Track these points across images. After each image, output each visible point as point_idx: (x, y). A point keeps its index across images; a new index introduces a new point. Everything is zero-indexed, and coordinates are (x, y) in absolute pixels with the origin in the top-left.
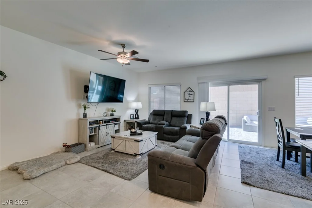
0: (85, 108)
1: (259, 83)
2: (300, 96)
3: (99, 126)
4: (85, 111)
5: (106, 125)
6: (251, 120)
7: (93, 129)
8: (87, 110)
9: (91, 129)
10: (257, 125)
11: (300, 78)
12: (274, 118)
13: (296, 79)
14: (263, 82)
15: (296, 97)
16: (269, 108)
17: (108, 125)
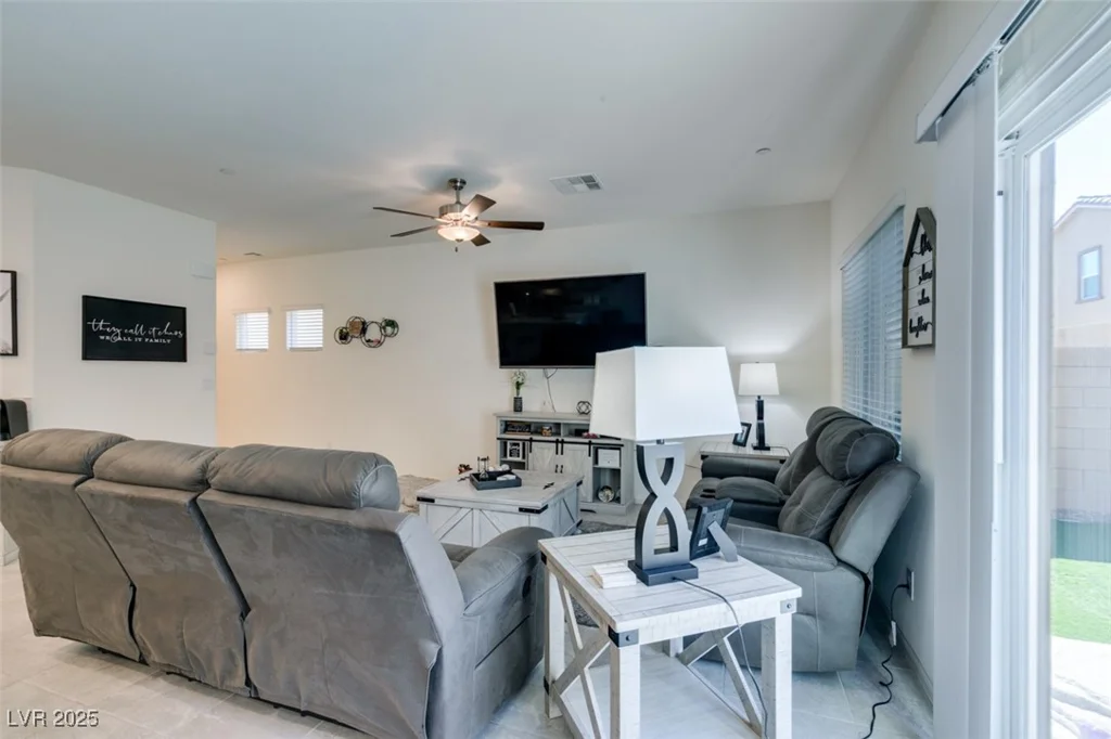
0: (518, 385)
3: (531, 440)
4: (518, 394)
5: (557, 442)
7: (518, 445)
8: (522, 389)
9: (515, 444)
17: (563, 442)
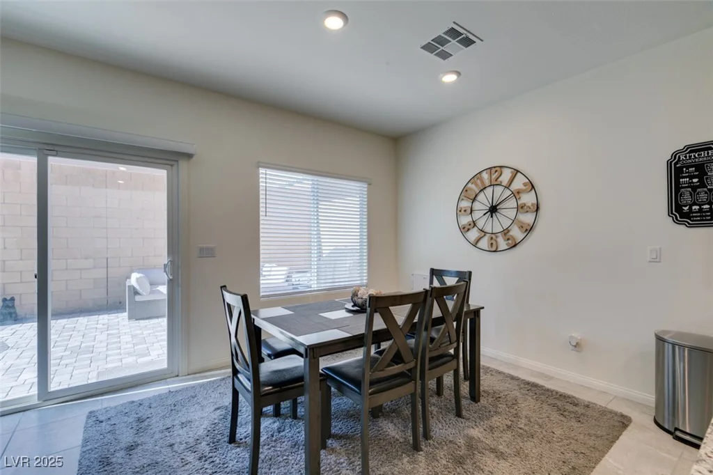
1: (172, 165)
2: (269, 216)
6: (152, 284)
10: (166, 298)
11: (269, 171)
12: (221, 287)
13: (262, 171)
14: (183, 164)
15: (261, 218)
16: (201, 250)
